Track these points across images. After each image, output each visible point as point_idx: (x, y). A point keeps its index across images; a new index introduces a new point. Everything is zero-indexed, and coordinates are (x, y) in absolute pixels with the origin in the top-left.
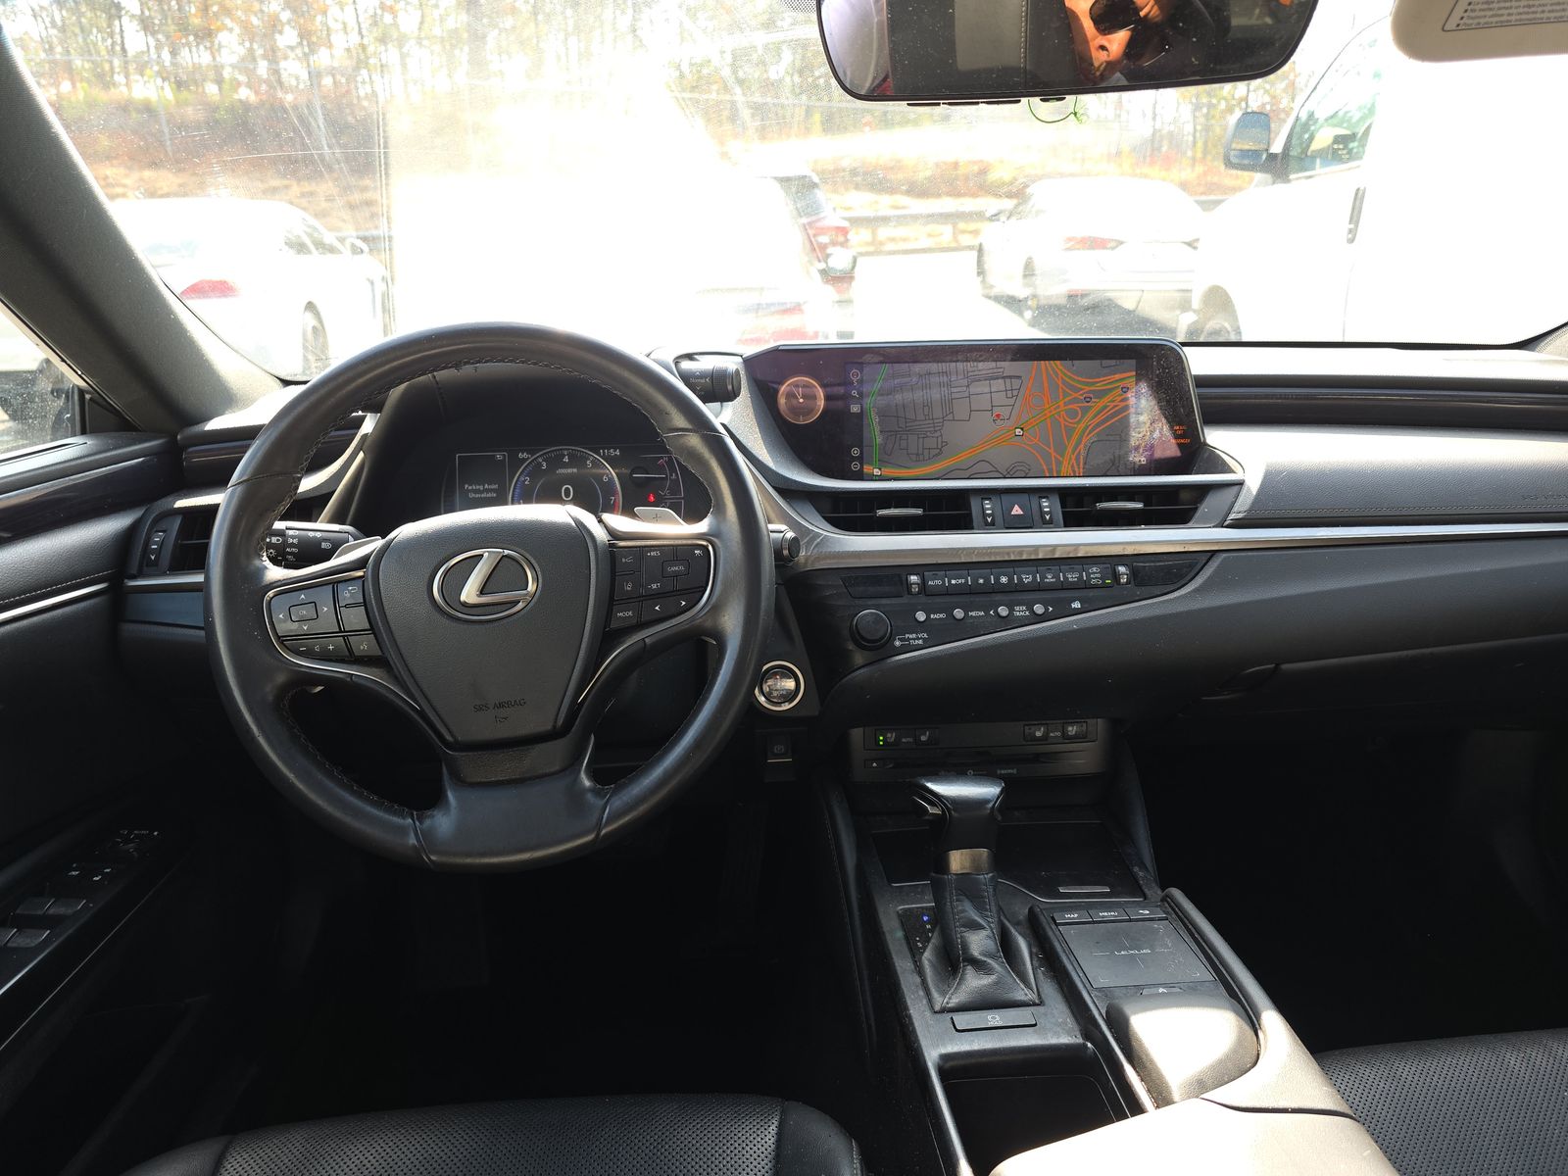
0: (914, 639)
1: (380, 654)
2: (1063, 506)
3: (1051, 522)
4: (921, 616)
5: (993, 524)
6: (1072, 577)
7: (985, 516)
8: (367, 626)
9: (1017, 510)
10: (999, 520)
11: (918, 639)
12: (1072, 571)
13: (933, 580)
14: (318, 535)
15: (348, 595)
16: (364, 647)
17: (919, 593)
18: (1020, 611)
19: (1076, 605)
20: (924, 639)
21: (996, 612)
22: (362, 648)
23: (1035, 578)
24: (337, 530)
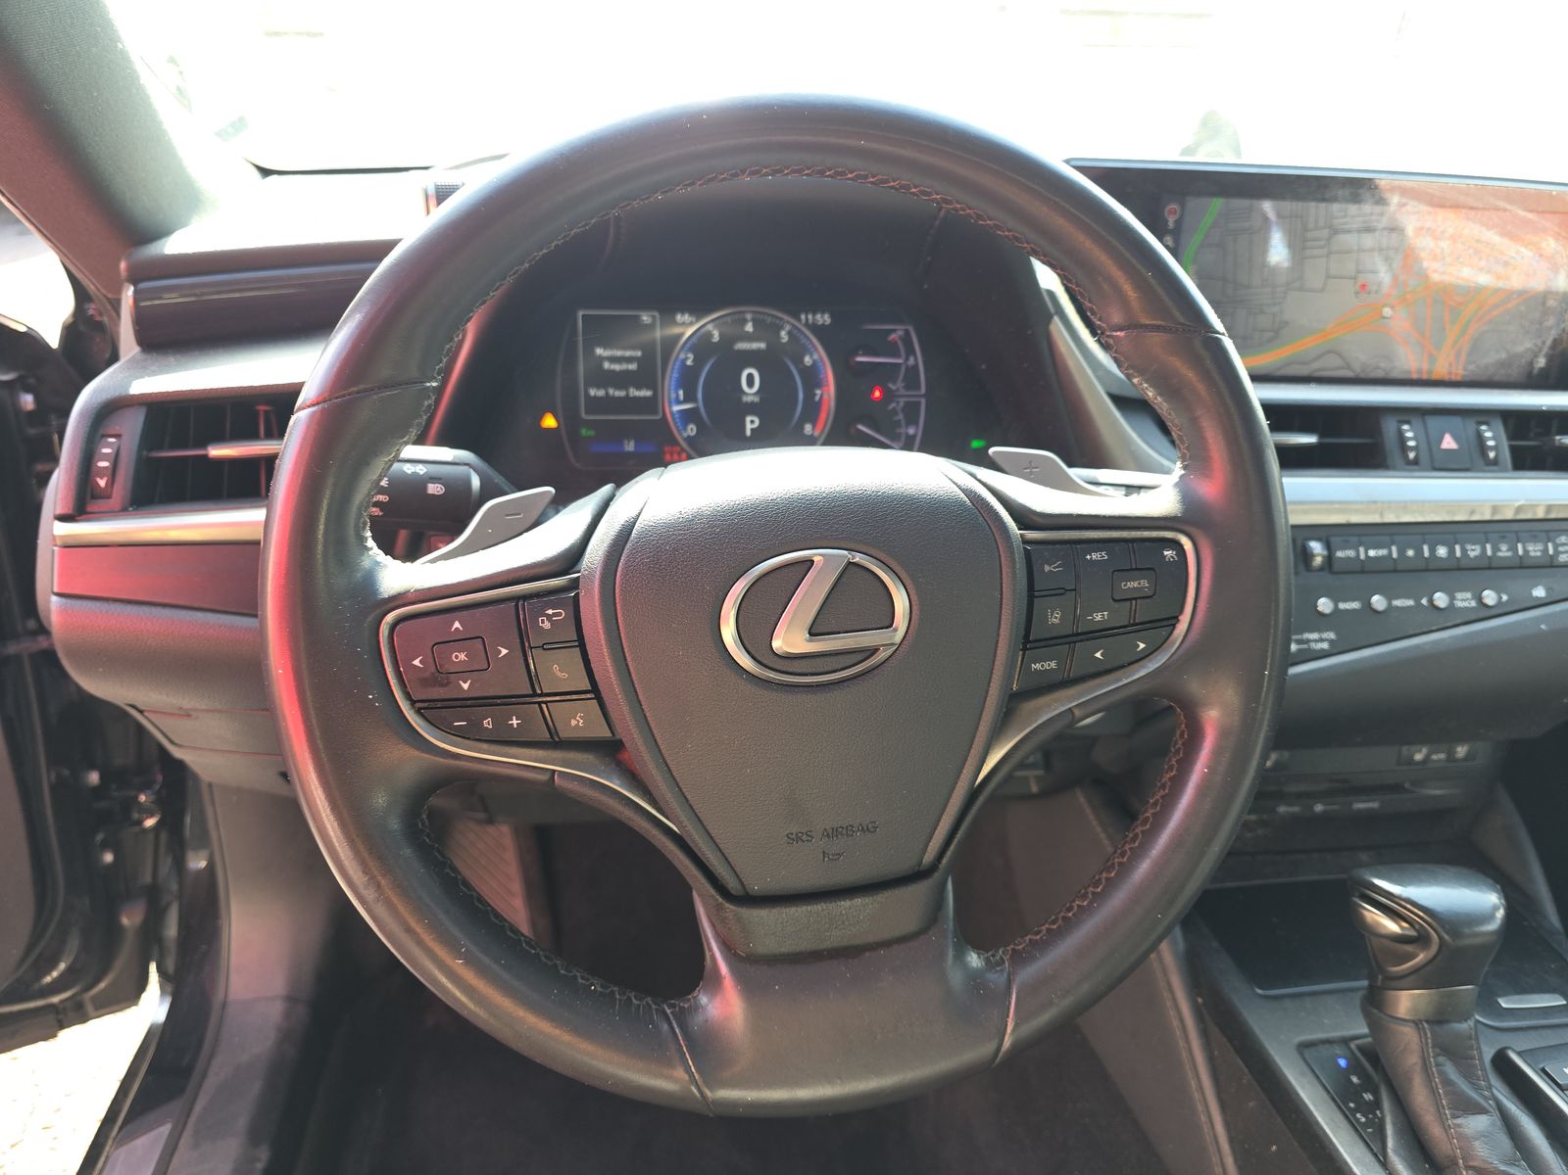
0: (1316, 641)
1: (611, 735)
2: (1511, 437)
3: (1495, 462)
4: (1324, 605)
5: (1416, 462)
6: (1535, 550)
7: (1404, 449)
8: (586, 685)
9: (1448, 443)
10: (1425, 458)
11: (1322, 640)
12: (1534, 539)
13: (1343, 548)
14: (421, 469)
15: (547, 625)
16: (577, 721)
17: (1321, 569)
18: (1464, 600)
19: (1539, 592)
20: (1331, 642)
21: (1431, 601)
22: (573, 723)
23: (1484, 550)
24: (449, 459)
